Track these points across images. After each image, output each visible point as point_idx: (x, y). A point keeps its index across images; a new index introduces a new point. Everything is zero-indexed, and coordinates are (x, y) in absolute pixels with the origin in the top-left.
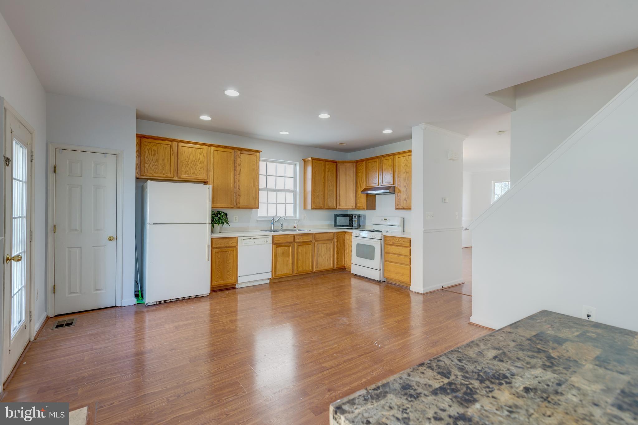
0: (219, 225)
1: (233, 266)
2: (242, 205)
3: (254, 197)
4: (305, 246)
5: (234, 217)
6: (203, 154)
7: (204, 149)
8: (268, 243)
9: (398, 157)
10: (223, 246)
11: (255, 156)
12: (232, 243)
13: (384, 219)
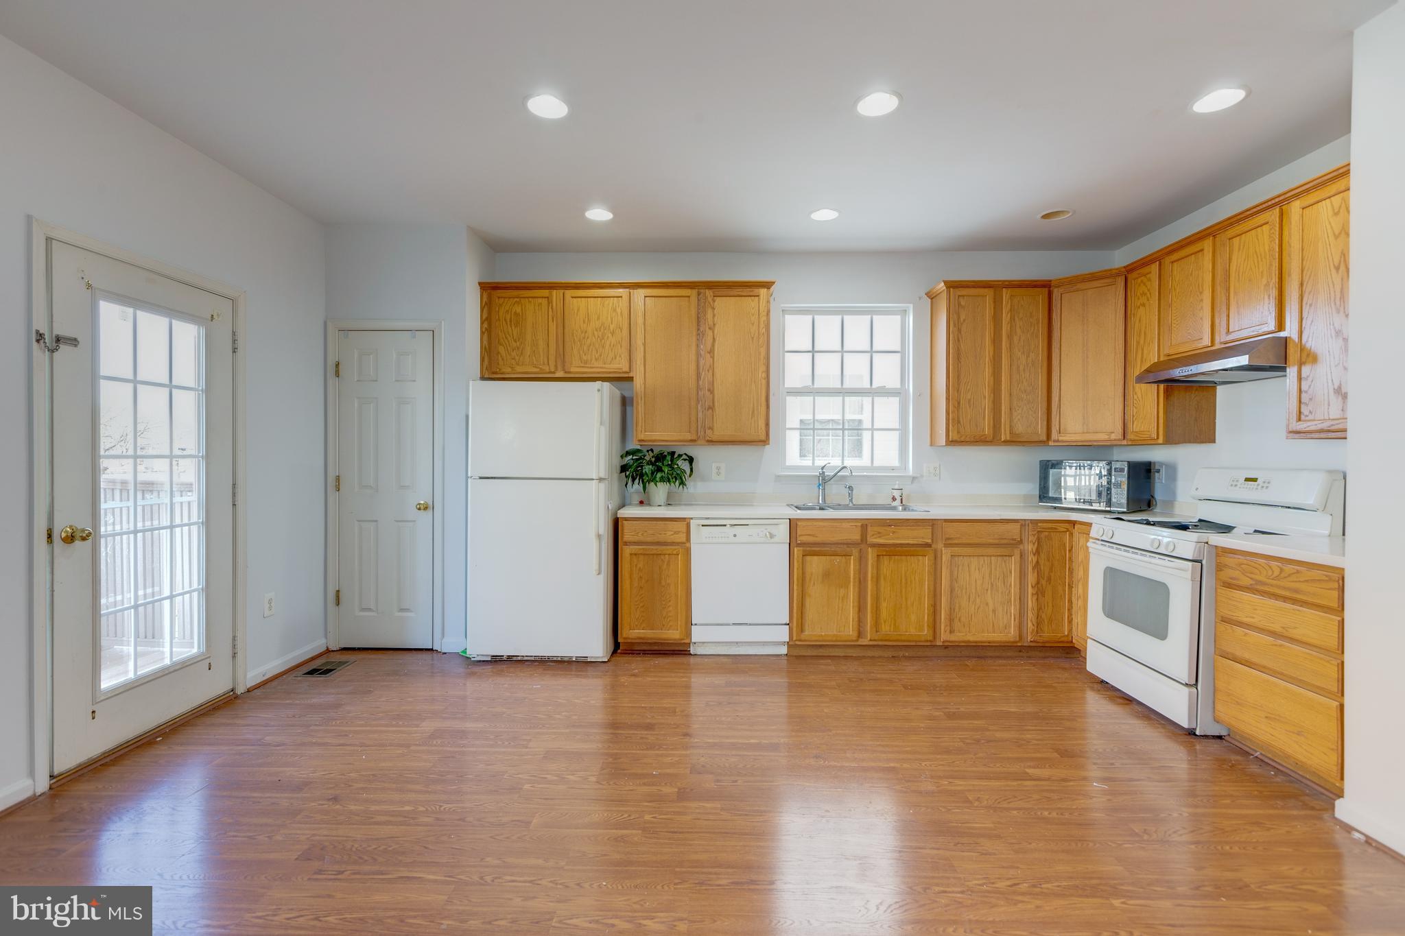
0: (656, 485)
1: (677, 596)
2: (718, 433)
3: (753, 412)
4: (904, 558)
5: (714, 466)
6: (619, 310)
7: (621, 297)
8: (775, 539)
9: (1301, 209)
10: (649, 539)
11: (757, 298)
12: (672, 535)
13: (1247, 480)
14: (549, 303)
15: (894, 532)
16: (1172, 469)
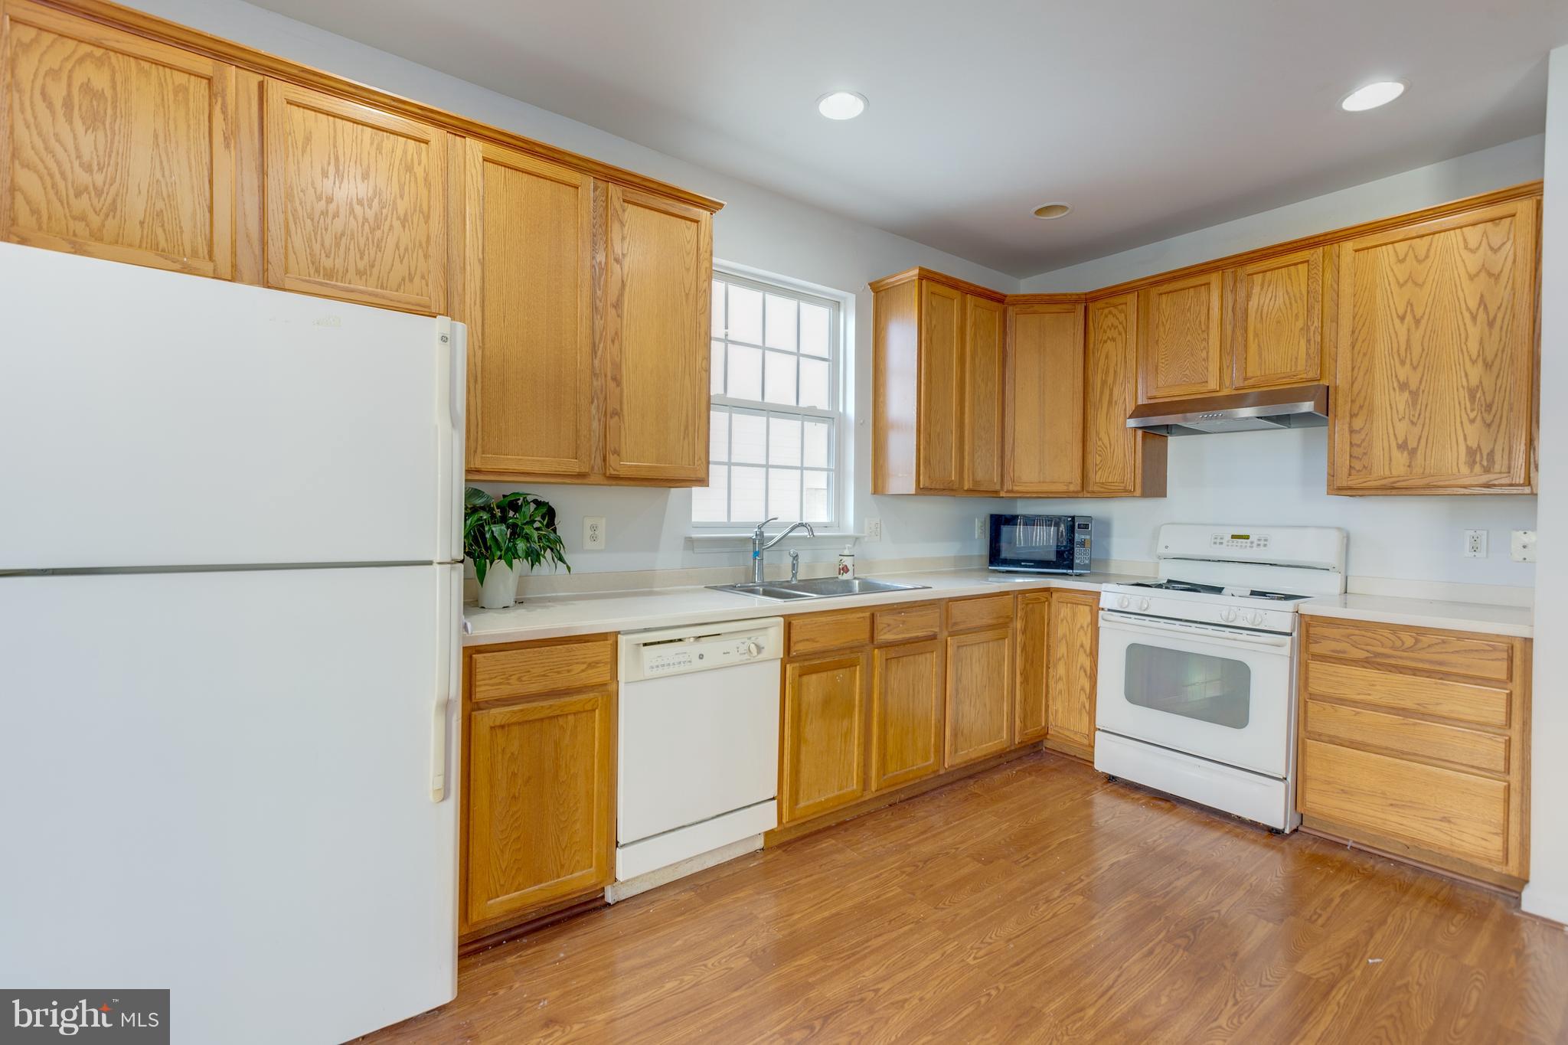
0: (510, 565)
1: (589, 796)
2: (627, 463)
3: (687, 427)
4: (911, 658)
5: (588, 522)
6: (419, 171)
7: (426, 142)
8: (764, 655)
9: (1356, 251)
10: (534, 688)
11: (694, 225)
12: (583, 671)
13: (1233, 537)
14: (212, 95)
15: (904, 622)
16: (1106, 525)
